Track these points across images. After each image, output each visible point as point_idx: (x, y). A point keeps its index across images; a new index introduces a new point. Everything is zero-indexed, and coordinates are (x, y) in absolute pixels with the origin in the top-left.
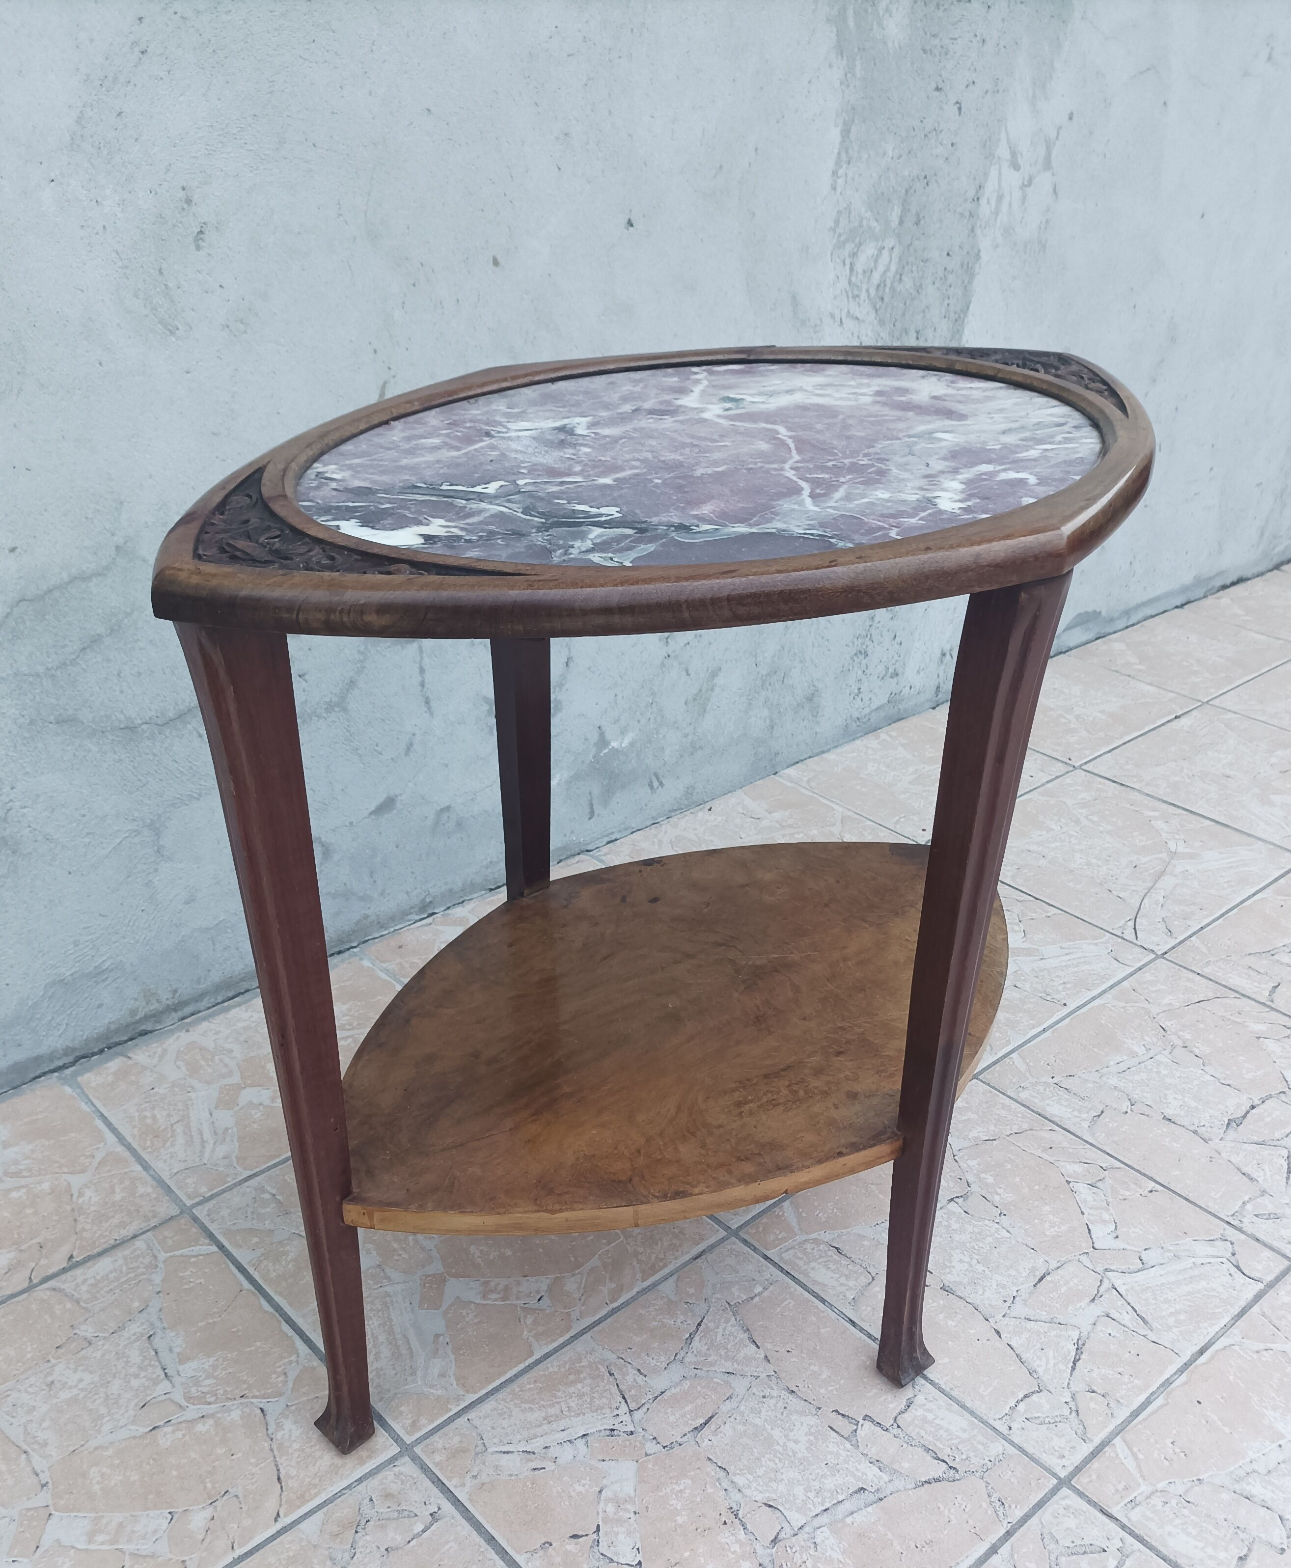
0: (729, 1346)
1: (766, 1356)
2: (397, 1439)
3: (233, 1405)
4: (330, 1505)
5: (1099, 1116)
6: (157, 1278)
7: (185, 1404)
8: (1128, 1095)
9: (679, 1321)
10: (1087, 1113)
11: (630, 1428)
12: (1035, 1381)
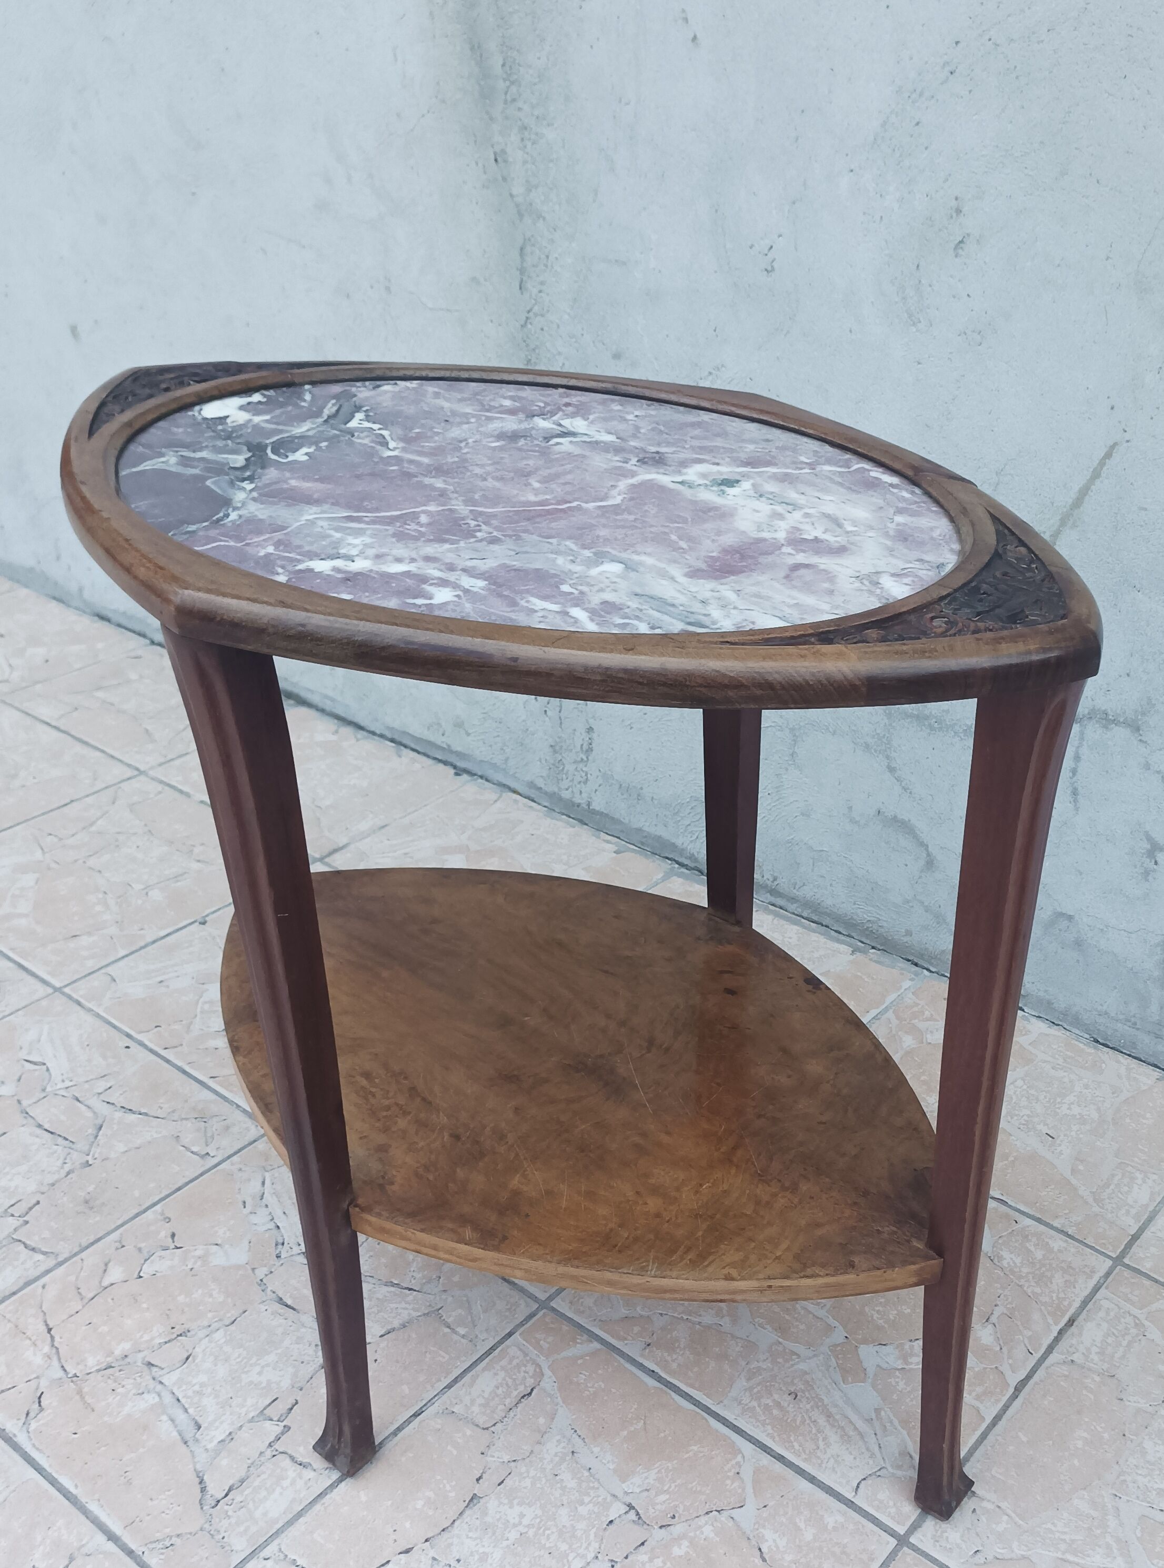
11: (283, 1255)
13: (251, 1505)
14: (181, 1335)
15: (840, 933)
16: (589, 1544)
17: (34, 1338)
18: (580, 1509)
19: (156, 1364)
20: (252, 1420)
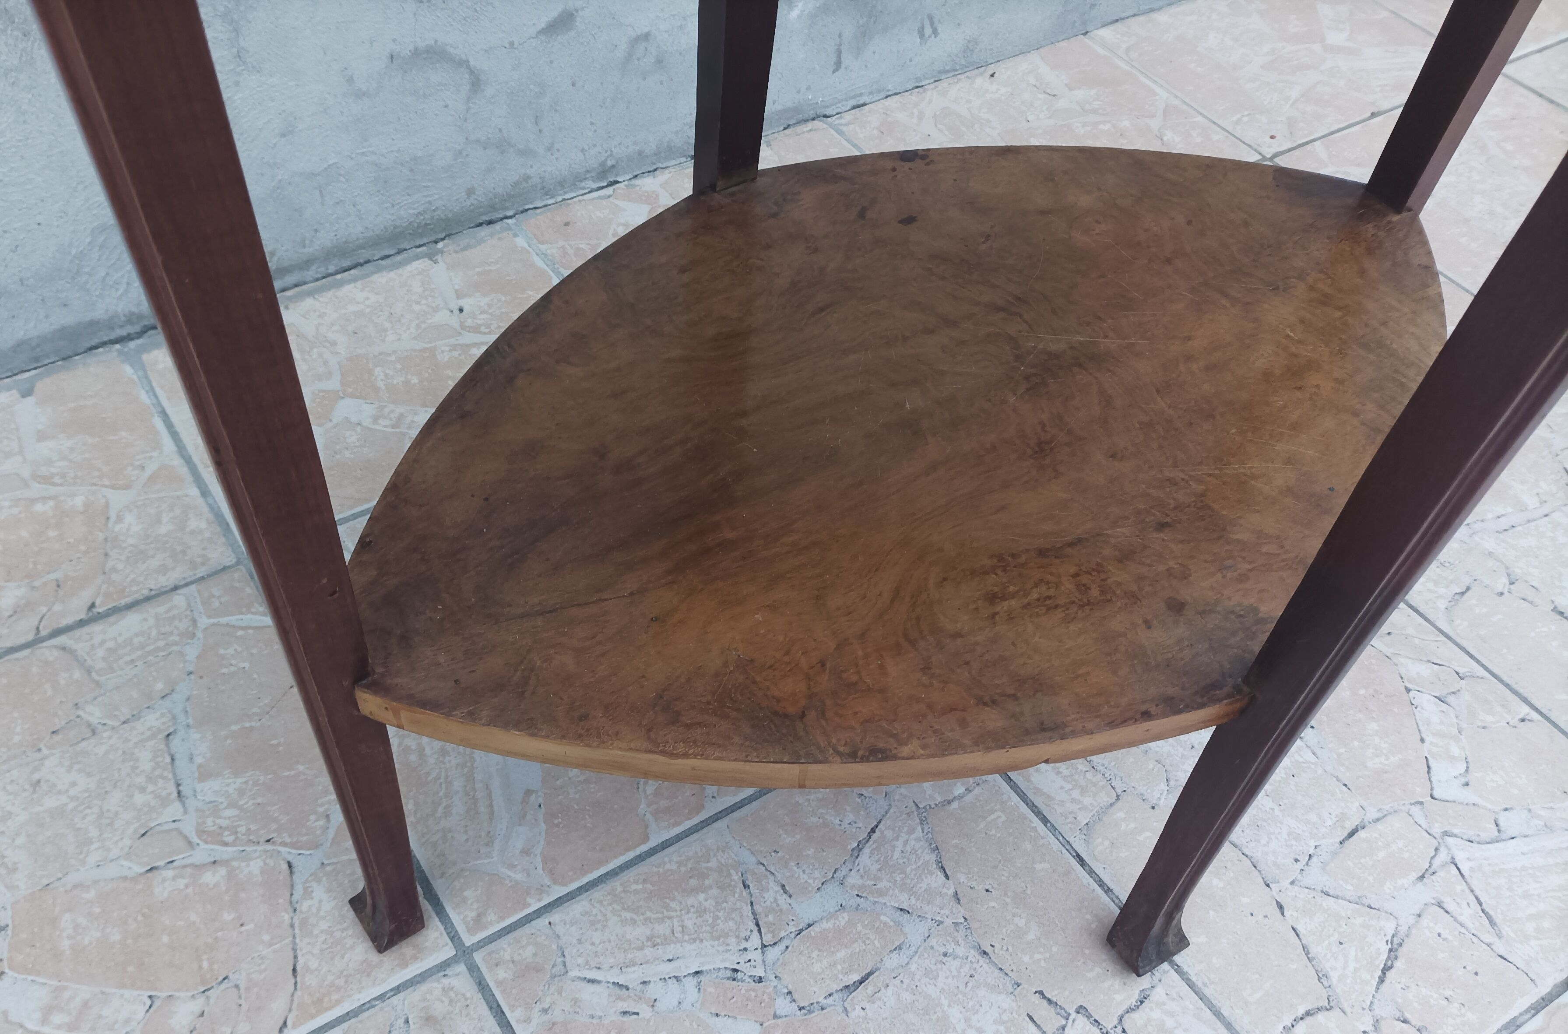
0: (908, 870)
1: (956, 893)
2: (454, 937)
3: (255, 851)
4: (353, 1020)
5: (1463, 593)
6: (192, 652)
7: (195, 840)
8: (1507, 568)
9: (846, 821)
10: (1447, 587)
11: (759, 972)
12: (1324, 991)
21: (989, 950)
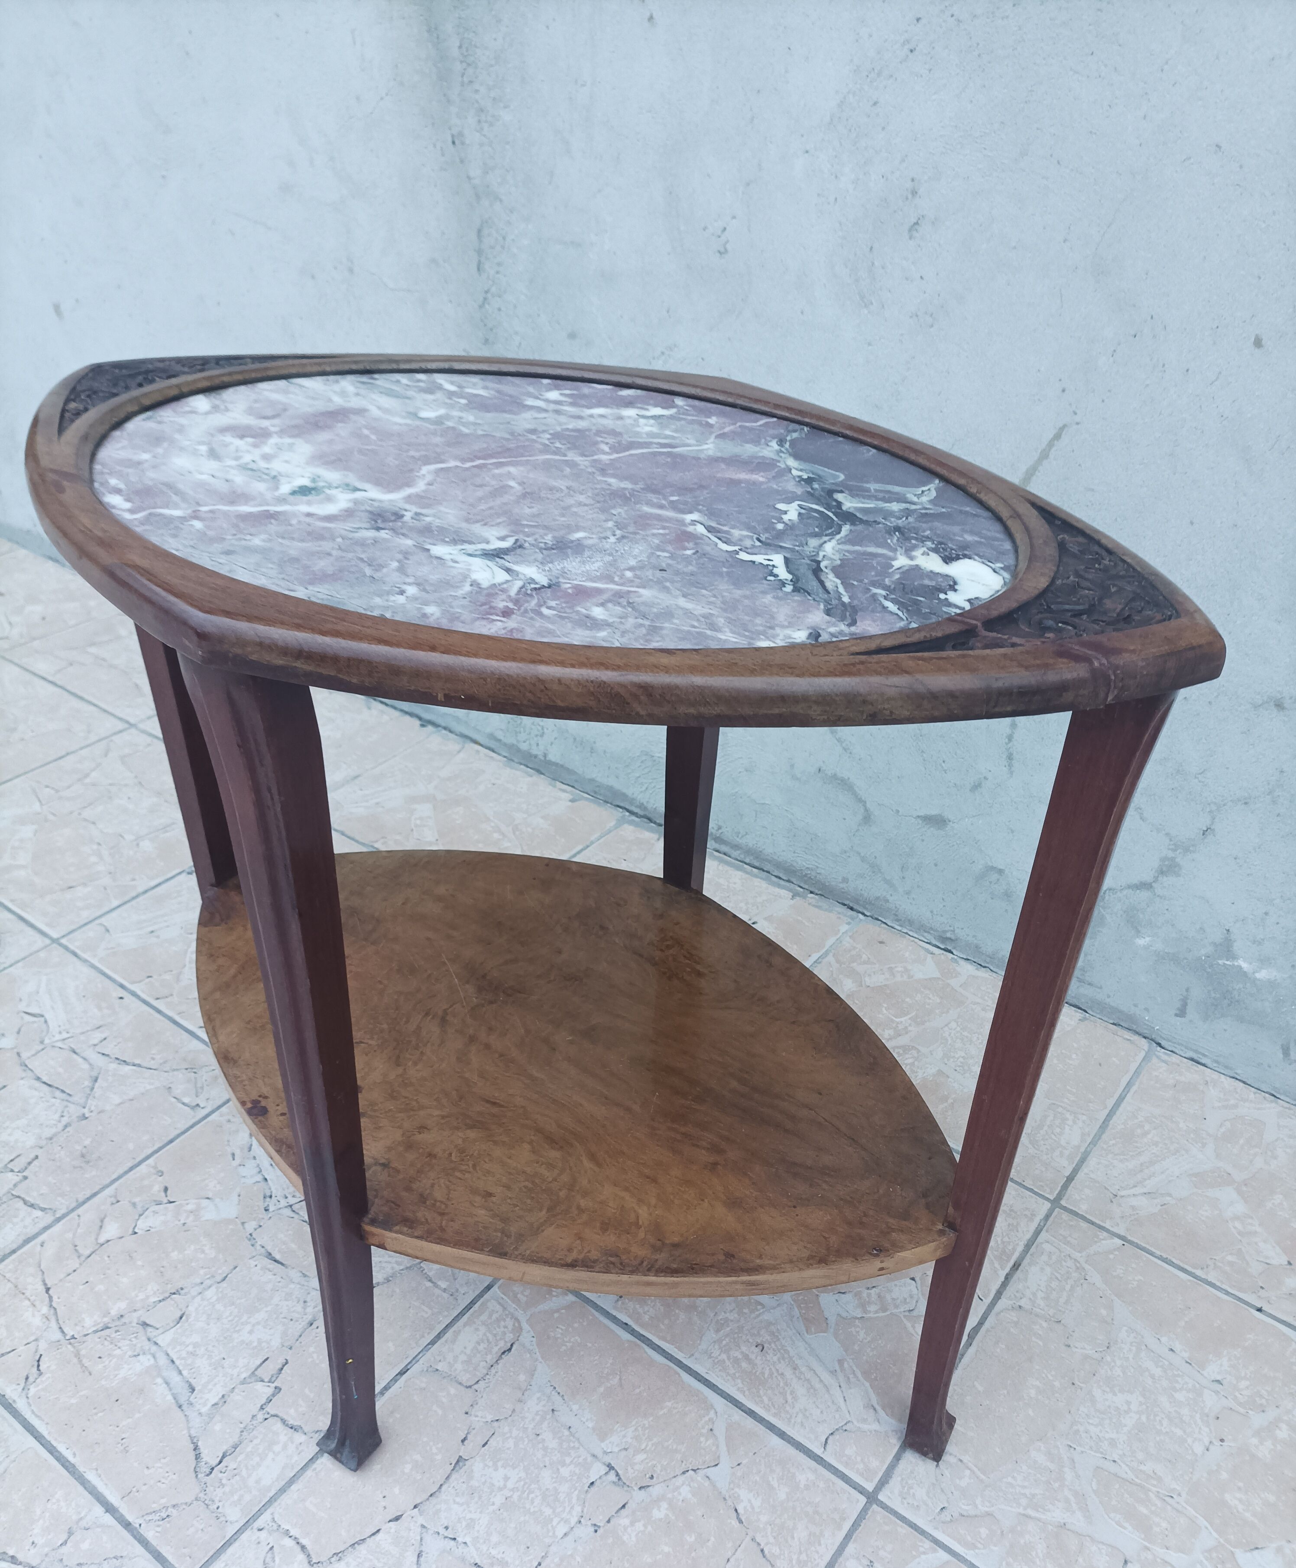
11: (271, 1209)
12: (326, 1559)
13: (244, 1473)
14: (174, 1294)
15: (780, 878)
16: (572, 1508)
17: (32, 1298)
18: (562, 1470)
19: (151, 1323)
20: (244, 1382)
21: (314, 1326)
